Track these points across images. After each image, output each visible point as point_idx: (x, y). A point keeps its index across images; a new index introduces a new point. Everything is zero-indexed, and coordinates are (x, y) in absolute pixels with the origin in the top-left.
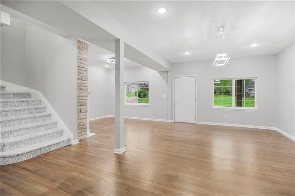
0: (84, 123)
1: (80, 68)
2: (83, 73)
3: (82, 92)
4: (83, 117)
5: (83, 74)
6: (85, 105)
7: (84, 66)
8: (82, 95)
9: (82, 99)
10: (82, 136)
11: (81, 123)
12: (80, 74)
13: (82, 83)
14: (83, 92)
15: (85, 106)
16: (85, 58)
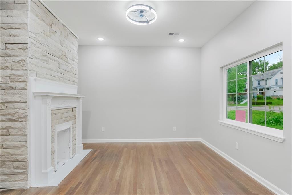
0: (20, 158)
1: (9, 46)
2: (16, 54)
3: (14, 94)
4: (18, 144)
5: (14, 56)
6: (20, 120)
7: (17, 40)
8: (11, 100)
9: (13, 107)
10: (14, 182)
11: (12, 155)
12: (8, 58)
13: (14, 75)
14: (17, 94)
15: (20, 122)
16: (21, 24)
